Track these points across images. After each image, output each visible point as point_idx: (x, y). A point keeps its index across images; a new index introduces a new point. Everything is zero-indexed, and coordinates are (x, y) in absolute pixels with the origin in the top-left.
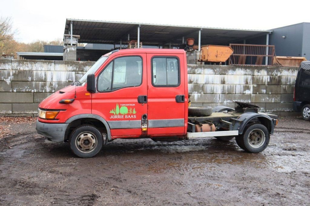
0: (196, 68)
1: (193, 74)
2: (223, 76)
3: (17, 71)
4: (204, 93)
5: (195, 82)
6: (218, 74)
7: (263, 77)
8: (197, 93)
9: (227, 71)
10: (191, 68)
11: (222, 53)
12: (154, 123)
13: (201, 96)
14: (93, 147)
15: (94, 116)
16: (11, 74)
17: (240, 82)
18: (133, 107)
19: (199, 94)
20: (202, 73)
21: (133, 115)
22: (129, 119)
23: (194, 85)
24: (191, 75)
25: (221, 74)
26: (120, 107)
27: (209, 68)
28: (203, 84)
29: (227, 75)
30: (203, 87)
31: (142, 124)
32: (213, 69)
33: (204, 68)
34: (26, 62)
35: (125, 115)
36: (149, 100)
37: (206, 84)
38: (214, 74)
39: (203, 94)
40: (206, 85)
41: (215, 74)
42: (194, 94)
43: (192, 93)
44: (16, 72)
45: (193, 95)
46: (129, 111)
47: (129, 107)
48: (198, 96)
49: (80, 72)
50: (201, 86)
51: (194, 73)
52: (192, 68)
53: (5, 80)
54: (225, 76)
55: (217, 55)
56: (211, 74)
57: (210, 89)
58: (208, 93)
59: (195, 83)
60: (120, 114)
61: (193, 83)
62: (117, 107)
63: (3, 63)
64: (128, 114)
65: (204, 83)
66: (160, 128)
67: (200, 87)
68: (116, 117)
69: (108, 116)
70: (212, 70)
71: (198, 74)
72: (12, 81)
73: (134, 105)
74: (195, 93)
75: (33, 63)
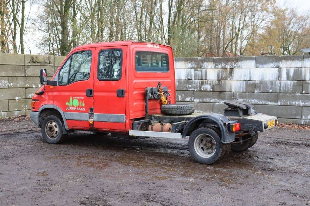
12: (98, 116)
14: (56, 135)
15: (54, 107)
18: (82, 100)
21: (83, 107)
22: (79, 111)
26: (73, 99)
31: (90, 117)
35: (76, 107)
36: (95, 94)
46: (79, 104)
47: (79, 100)
60: (73, 106)
62: (71, 99)
64: (79, 107)
66: (104, 123)
68: (70, 109)
69: (65, 107)
73: (83, 98)
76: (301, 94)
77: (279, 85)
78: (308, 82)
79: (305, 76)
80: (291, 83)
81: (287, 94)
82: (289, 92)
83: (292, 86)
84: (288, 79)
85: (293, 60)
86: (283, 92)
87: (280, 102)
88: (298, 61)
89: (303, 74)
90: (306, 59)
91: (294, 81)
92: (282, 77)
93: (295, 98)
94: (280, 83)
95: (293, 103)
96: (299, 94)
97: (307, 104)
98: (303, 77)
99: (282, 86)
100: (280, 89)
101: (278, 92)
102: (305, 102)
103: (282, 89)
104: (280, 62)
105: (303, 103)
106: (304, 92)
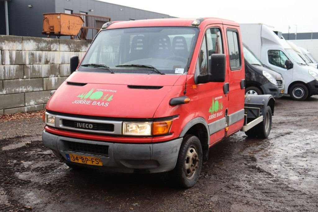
0: (52, 43)
1: (49, 51)
2: (77, 53)
4: (61, 77)
5: (51, 61)
6: (73, 51)
8: (54, 77)
9: (80, 47)
10: (46, 44)
11: (74, 24)
13: (58, 79)
19: (56, 78)
20: (58, 50)
23: (50, 66)
24: (46, 52)
25: (75, 51)
27: (64, 43)
28: (60, 64)
29: (81, 52)
30: (59, 67)
32: (68, 45)
33: (59, 44)
37: (62, 64)
38: (69, 51)
39: (60, 77)
40: (63, 65)
41: (70, 51)
42: (51, 78)
43: (48, 77)
45: (50, 79)
48: (55, 80)
51: (50, 50)
52: (48, 43)
54: (79, 53)
55: (69, 26)
56: (66, 51)
57: (66, 70)
58: (65, 76)
59: (52, 63)
61: (49, 63)
65: (60, 63)
67: (56, 68)
70: (67, 46)
71: (54, 51)
74: (51, 77)
76: (23, 80)
77: (4, 70)
78: (27, 65)
79: (25, 59)
80: (14, 67)
81: (12, 80)
82: (13, 77)
83: (15, 70)
84: (11, 63)
85: (14, 41)
86: (7, 78)
87: (5, 90)
88: (19, 43)
89: (24, 58)
90: (25, 41)
91: (17, 65)
92: (6, 61)
93: (19, 85)
94: (4, 68)
95: (17, 90)
96: (22, 80)
97: (28, 89)
98: (24, 61)
99: (6, 72)
100: (5, 75)
101: (3, 79)
102: (27, 88)
103: (6, 75)
104: (3, 43)
105: (26, 89)
106: (25, 77)
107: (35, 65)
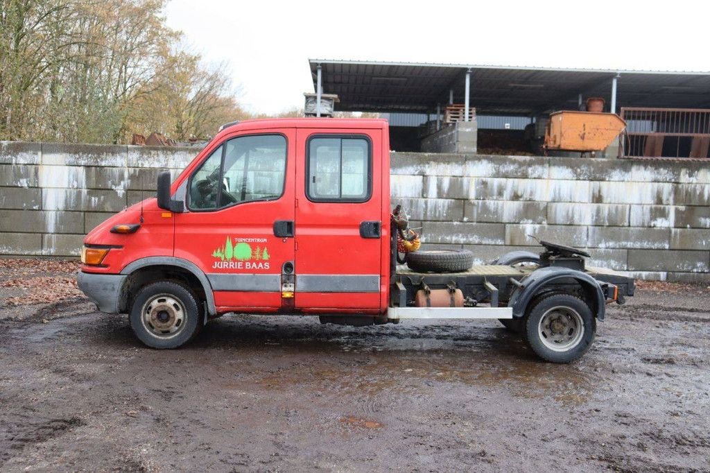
0: (530, 164)
1: (524, 178)
2: (598, 182)
3: (137, 169)
4: (549, 224)
5: (527, 196)
6: (585, 180)
7: (703, 189)
8: (532, 223)
9: (607, 171)
10: (516, 166)
11: (598, 129)
13: (542, 229)
16: (126, 175)
17: (641, 199)
18: (262, 245)
19: (537, 226)
20: (544, 176)
23: (524, 204)
24: (516, 180)
25: (592, 180)
26: (234, 244)
27: (562, 165)
28: (548, 203)
29: (609, 181)
30: (546, 208)
32: (572, 167)
33: (549, 166)
34: (156, 152)
37: (554, 201)
38: (575, 178)
39: (546, 226)
40: (556, 203)
41: (577, 180)
42: (525, 225)
43: (518, 223)
44: (135, 171)
45: (521, 228)
48: (535, 230)
49: (265, 173)
50: (542, 207)
51: (525, 176)
52: (521, 164)
53: (114, 187)
54: (602, 183)
55: (584, 134)
56: (567, 180)
57: (564, 213)
58: (559, 225)
59: (528, 199)
61: (521, 199)
63: (110, 154)
65: (549, 199)
67: (538, 209)
70: (570, 170)
71: (535, 178)
72: (128, 190)
74: (526, 223)
75: (169, 152)
76: (461, 223)
77: (424, 206)
78: (472, 201)
79: (468, 192)
80: (444, 203)
81: (438, 223)
82: (441, 219)
83: (446, 208)
84: (440, 196)
85: (449, 162)
86: (429, 219)
87: (425, 236)
88: (457, 165)
89: (465, 188)
90: (470, 162)
91: (450, 200)
92: (430, 192)
93: (451, 231)
94: (426, 203)
95: (448, 238)
96: (458, 223)
97: (471, 239)
98: (465, 193)
99: (429, 209)
100: (425, 214)
101: (422, 218)
102: (467, 238)
103: (428, 214)
104: (427, 166)
105: (465, 239)
106: (465, 219)
107: (487, 202)
